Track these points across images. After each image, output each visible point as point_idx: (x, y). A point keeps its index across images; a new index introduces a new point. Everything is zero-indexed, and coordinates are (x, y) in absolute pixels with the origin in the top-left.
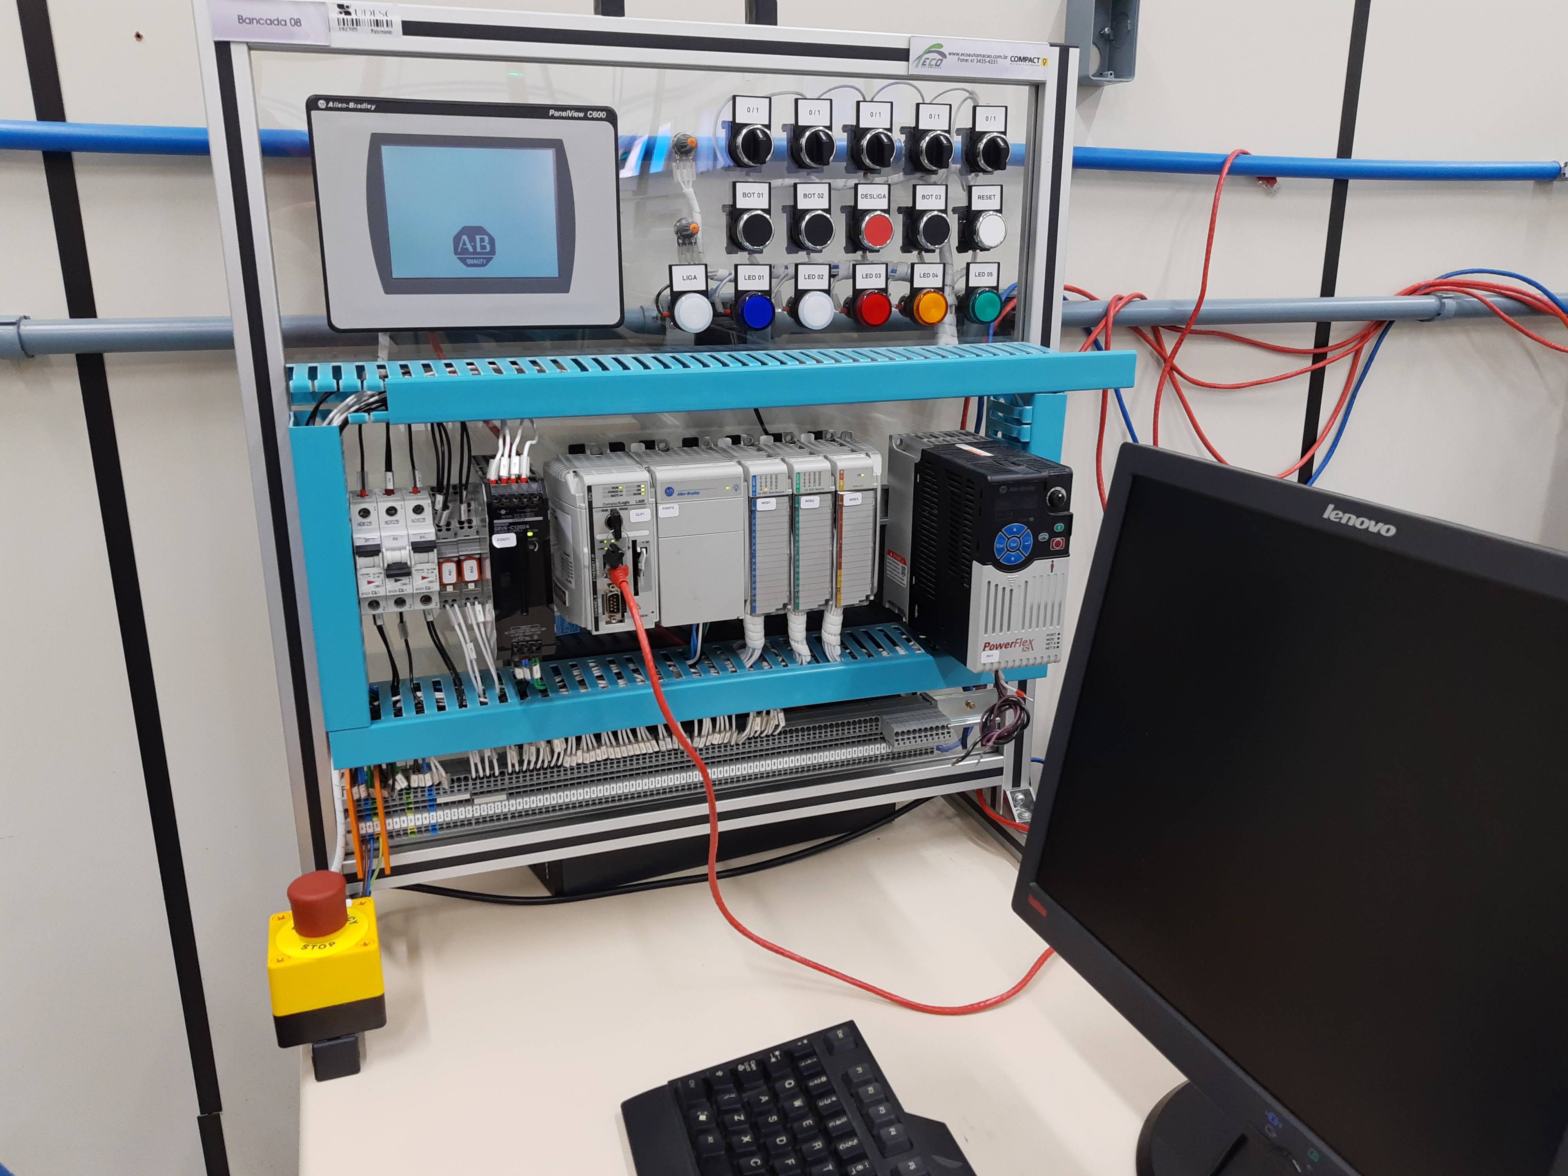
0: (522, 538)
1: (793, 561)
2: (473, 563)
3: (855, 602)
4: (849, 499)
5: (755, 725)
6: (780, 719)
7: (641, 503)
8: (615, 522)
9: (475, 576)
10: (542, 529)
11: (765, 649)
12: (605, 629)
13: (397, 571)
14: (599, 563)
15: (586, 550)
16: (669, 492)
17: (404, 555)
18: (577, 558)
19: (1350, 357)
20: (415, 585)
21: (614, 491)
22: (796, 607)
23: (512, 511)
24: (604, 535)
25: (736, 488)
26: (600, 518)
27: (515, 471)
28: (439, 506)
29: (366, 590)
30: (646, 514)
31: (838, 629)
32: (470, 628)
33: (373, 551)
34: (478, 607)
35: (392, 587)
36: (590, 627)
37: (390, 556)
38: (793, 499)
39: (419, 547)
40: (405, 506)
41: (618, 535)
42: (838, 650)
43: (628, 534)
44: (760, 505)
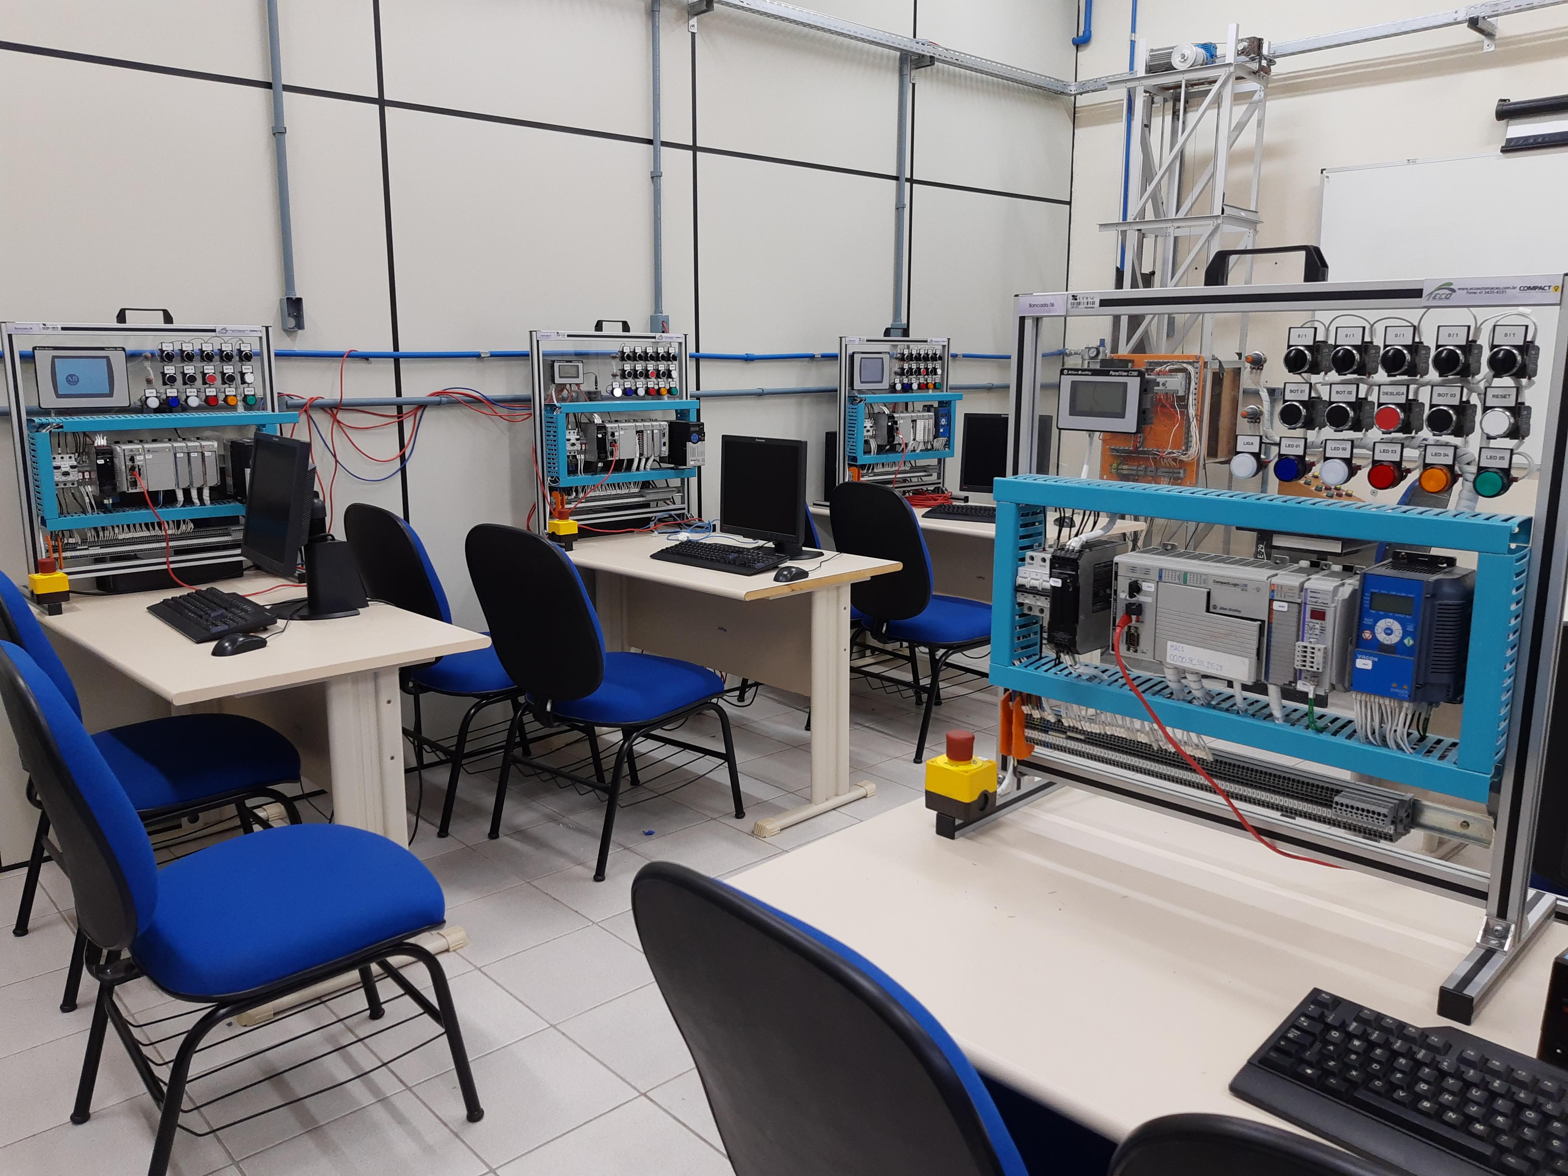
0: (105, 461)
1: (190, 472)
2: (88, 473)
3: (212, 485)
4: (206, 454)
5: (183, 527)
6: (191, 525)
7: (140, 454)
8: (132, 459)
9: (88, 477)
10: (112, 459)
11: (184, 501)
12: (131, 491)
13: (66, 474)
14: (128, 471)
15: (124, 467)
16: (149, 451)
17: (68, 469)
18: (120, 470)
19: (413, 417)
20: (71, 478)
21: (131, 450)
22: (193, 486)
23: (103, 454)
24: (129, 464)
25: (170, 450)
26: (128, 458)
27: (102, 444)
28: (76, 457)
29: (56, 479)
30: (142, 457)
31: (208, 495)
32: (87, 493)
33: (58, 468)
34: (89, 487)
35: (64, 478)
36: (126, 490)
37: (64, 470)
38: (189, 454)
39: (72, 467)
40: (66, 457)
41: (133, 462)
42: (209, 502)
43: (137, 463)
44: (178, 455)
